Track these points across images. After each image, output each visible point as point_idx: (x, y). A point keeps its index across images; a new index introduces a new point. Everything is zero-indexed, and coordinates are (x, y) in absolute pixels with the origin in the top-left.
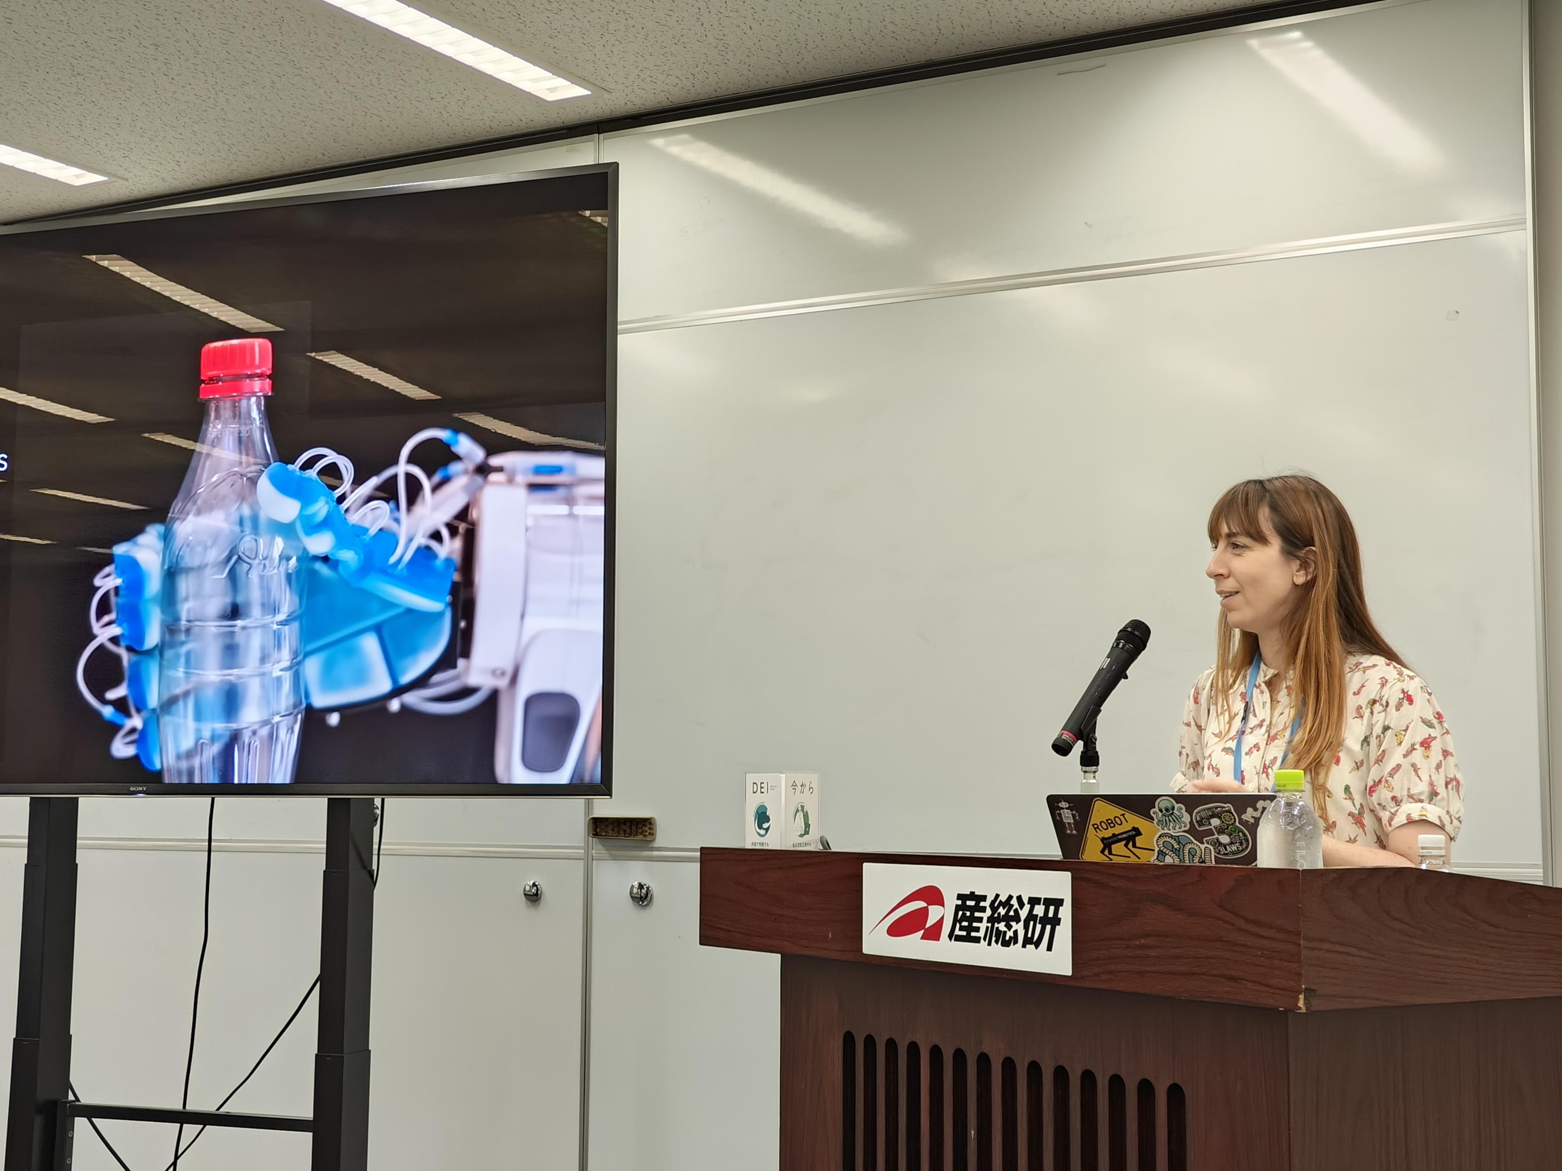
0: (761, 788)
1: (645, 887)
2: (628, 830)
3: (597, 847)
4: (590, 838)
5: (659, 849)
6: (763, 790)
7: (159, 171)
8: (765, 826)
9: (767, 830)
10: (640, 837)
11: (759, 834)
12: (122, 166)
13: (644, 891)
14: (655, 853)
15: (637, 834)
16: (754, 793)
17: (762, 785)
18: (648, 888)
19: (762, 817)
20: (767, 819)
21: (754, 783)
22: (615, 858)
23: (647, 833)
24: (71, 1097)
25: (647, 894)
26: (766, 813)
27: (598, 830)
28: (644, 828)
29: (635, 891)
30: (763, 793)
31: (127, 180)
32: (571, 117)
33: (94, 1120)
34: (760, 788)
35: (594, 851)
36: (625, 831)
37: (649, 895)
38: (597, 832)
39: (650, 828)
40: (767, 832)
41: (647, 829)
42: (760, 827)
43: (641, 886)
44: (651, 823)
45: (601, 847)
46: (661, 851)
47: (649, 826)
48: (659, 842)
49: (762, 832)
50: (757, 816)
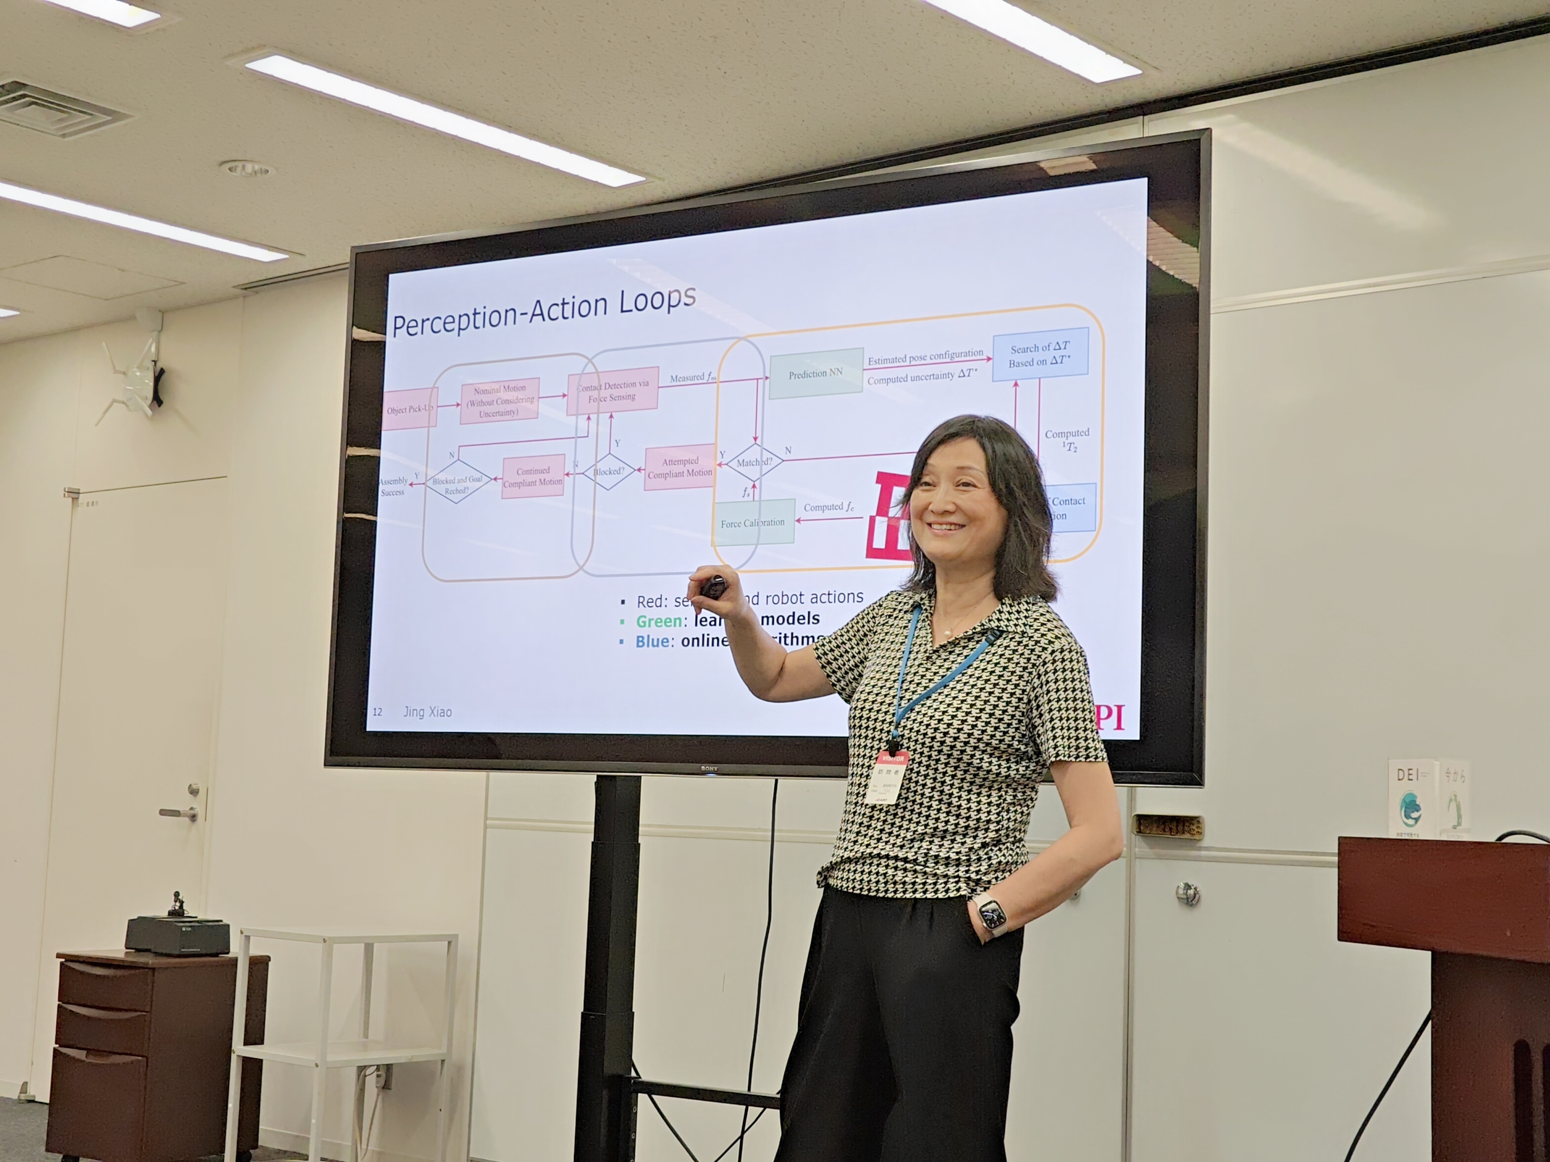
0: (1409, 774)
1: (1193, 887)
2: (1174, 828)
3: (1140, 845)
4: (1133, 836)
5: (1207, 849)
6: (1411, 777)
7: (695, 170)
8: (1415, 815)
9: (1417, 820)
10: (1187, 836)
11: (1406, 824)
12: (660, 165)
13: (1191, 892)
14: (1203, 853)
15: (1184, 833)
16: (1399, 780)
17: (1411, 772)
18: (1195, 889)
19: (1411, 806)
20: (1417, 808)
21: (1399, 770)
22: (1160, 857)
23: (1195, 832)
24: (633, 1074)
25: (1195, 894)
26: (1415, 801)
27: (1142, 828)
28: (1192, 827)
29: (1181, 891)
30: (1411, 780)
31: (663, 180)
32: (1117, 99)
33: (653, 1096)
34: (1407, 774)
35: (1137, 849)
36: (1171, 829)
37: (1197, 896)
38: (1140, 829)
39: (1198, 827)
40: (1416, 822)
41: (1194, 827)
42: (1407, 816)
43: (1188, 887)
44: (1199, 822)
45: (1143, 844)
46: (1209, 851)
47: (1196, 825)
48: (1207, 842)
49: (1411, 822)
50: (1404, 805)
